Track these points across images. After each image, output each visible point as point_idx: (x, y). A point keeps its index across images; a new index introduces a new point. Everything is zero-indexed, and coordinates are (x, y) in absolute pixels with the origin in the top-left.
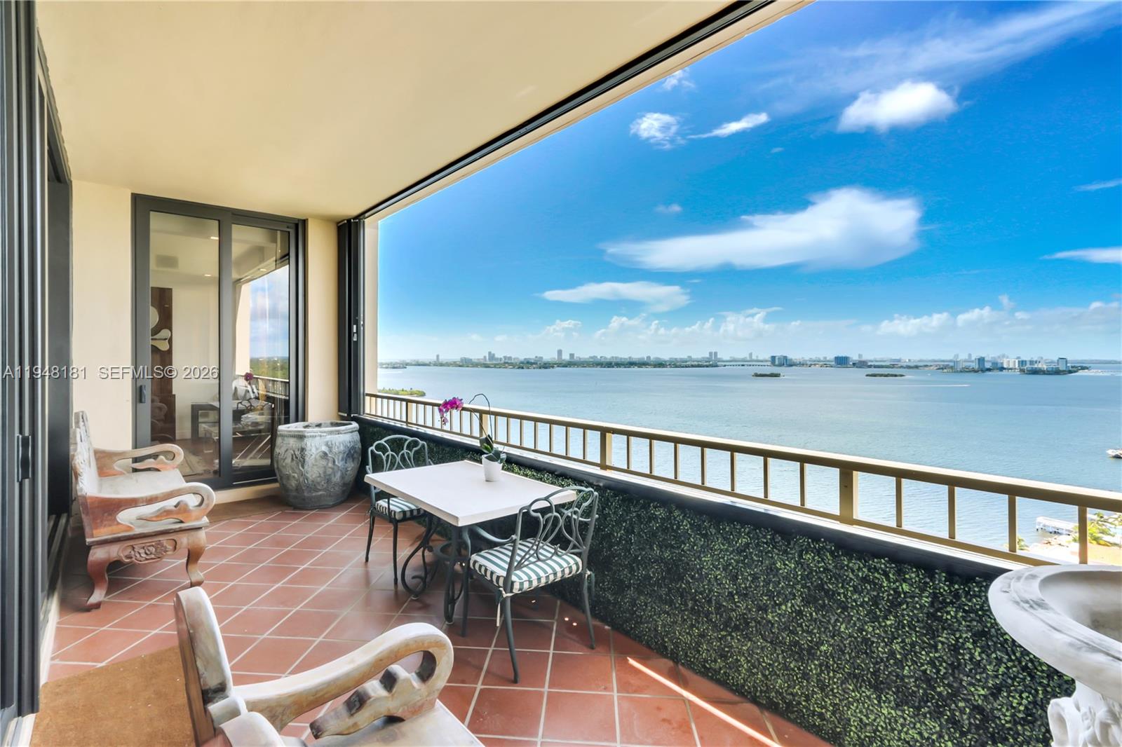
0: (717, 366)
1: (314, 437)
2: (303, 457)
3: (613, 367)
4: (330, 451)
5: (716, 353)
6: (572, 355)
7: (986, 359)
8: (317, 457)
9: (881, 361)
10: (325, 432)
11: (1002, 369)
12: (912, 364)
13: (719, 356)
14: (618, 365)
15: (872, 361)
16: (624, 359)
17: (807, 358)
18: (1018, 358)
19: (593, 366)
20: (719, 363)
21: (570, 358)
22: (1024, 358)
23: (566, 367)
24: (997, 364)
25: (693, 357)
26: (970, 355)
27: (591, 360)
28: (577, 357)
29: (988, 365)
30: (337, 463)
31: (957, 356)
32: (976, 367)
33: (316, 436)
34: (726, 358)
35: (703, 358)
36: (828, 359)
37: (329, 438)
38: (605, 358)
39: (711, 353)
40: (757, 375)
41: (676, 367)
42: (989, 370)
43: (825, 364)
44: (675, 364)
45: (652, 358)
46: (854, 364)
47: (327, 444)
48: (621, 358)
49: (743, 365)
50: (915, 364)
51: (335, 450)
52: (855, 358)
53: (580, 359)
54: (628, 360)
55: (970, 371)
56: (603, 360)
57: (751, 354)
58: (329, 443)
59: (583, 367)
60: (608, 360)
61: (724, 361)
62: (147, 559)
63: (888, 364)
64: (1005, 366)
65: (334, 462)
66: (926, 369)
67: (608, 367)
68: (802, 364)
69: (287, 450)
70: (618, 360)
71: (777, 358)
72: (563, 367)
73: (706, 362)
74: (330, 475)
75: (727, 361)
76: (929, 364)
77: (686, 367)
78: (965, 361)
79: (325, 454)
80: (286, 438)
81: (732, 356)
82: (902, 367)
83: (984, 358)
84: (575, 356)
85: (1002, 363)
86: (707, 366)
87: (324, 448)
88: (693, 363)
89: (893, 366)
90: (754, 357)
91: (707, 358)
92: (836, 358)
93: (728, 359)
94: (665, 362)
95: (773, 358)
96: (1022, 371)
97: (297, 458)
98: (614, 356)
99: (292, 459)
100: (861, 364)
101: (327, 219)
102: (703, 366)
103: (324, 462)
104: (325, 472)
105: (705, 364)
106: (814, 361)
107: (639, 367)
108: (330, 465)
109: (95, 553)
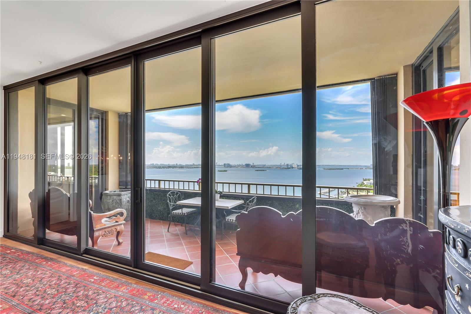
2: (121, 202)
7: (289, 165)
9: (259, 166)
10: (128, 193)
11: (293, 168)
14: (164, 167)
15: (257, 165)
16: (166, 165)
17: (236, 164)
18: (297, 164)
22: (298, 164)
24: (291, 166)
25: (195, 164)
26: (284, 163)
29: (289, 167)
31: (281, 164)
33: (125, 195)
36: (243, 165)
41: (188, 168)
42: (290, 168)
45: (178, 164)
46: (251, 166)
50: (269, 166)
52: (252, 164)
54: (168, 165)
60: (159, 166)
62: (109, 235)
63: (261, 166)
64: (294, 167)
66: (273, 168)
67: (159, 168)
68: (234, 167)
69: (113, 200)
71: (226, 164)
77: (192, 168)
78: (283, 165)
79: (129, 201)
80: (112, 196)
82: (266, 168)
83: (288, 164)
85: (293, 166)
87: (128, 199)
88: (195, 167)
89: (263, 167)
92: (246, 164)
94: (184, 166)
96: (298, 168)
97: (118, 203)
98: (162, 164)
99: (116, 203)
100: (253, 167)
101: (115, 112)
102: (199, 168)
104: (128, 208)
106: (239, 165)
107: (173, 168)
109: (96, 234)
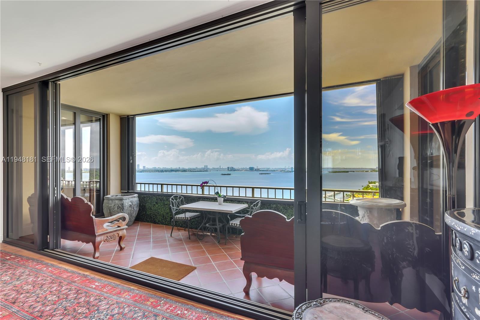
0: (207, 171)
1: (126, 199)
2: (123, 207)
3: (164, 172)
4: (133, 204)
5: (207, 166)
6: (144, 167)
8: (128, 206)
9: (263, 169)
10: (130, 197)
12: (273, 170)
13: (208, 167)
14: (166, 171)
15: (261, 169)
17: (240, 168)
19: (155, 172)
20: (208, 170)
21: (143, 168)
23: (142, 172)
25: (198, 167)
27: (154, 169)
28: (146, 168)
30: (134, 209)
32: (291, 170)
33: (127, 199)
34: (211, 168)
35: (202, 168)
36: (247, 168)
37: (131, 199)
38: (160, 168)
39: (205, 166)
40: (222, 174)
41: (191, 172)
43: (246, 170)
44: (191, 170)
45: (181, 168)
46: (255, 170)
47: (131, 202)
48: (167, 168)
49: (217, 171)
51: (134, 204)
52: (256, 168)
53: (148, 168)
54: (171, 169)
55: (289, 172)
56: (159, 169)
57: (220, 166)
58: (132, 201)
59: (150, 172)
61: (210, 169)
62: (111, 240)
65: (134, 208)
66: (277, 171)
67: (162, 172)
68: (238, 170)
69: (115, 205)
70: (166, 169)
71: (230, 168)
72: (140, 172)
73: (203, 169)
74: (132, 213)
75: (211, 169)
76: (278, 170)
77: (195, 172)
78: (288, 168)
79: (131, 205)
80: (113, 201)
81: (213, 167)
82: (270, 171)
84: (146, 167)
86: (204, 171)
87: (130, 203)
88: (198, 170)
89: (267, 171)
90: (221, 168)
91: (204, 168)
92: (250, 168)
93: (212, 168)
94: (187, 170)
95: (228, 168)
97: (120, 207)
99: (118, 208)
100: (258, 170)
101: (117, 115)
102: (202, 171)
103: (130, 209)
104: (130, 212)
105: (203, 170)
106: (242, 169)
107: (175, 172)
108: (132, 209)
109: (97, 239)
